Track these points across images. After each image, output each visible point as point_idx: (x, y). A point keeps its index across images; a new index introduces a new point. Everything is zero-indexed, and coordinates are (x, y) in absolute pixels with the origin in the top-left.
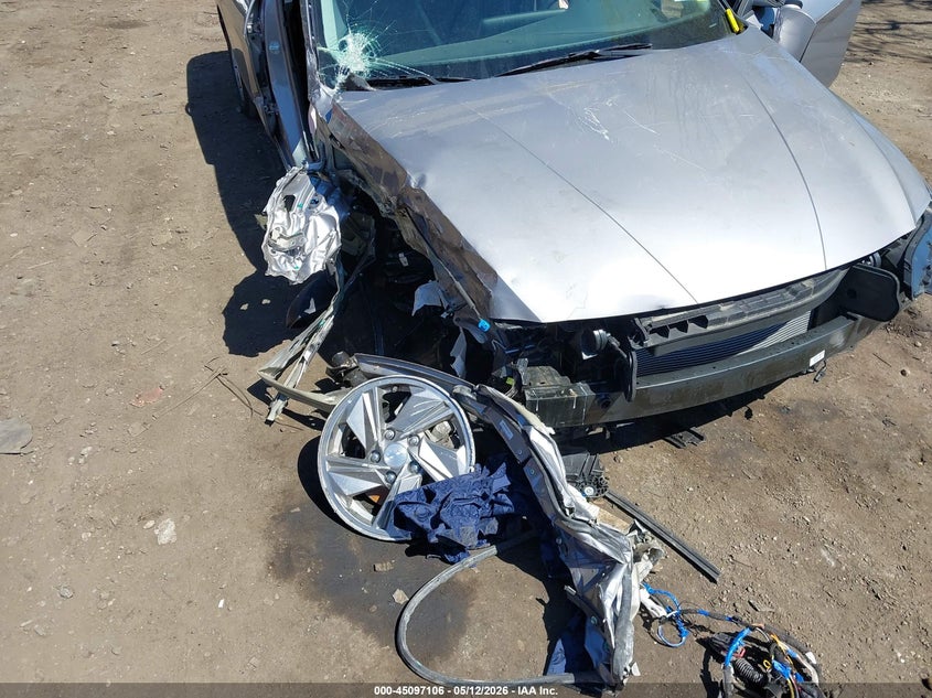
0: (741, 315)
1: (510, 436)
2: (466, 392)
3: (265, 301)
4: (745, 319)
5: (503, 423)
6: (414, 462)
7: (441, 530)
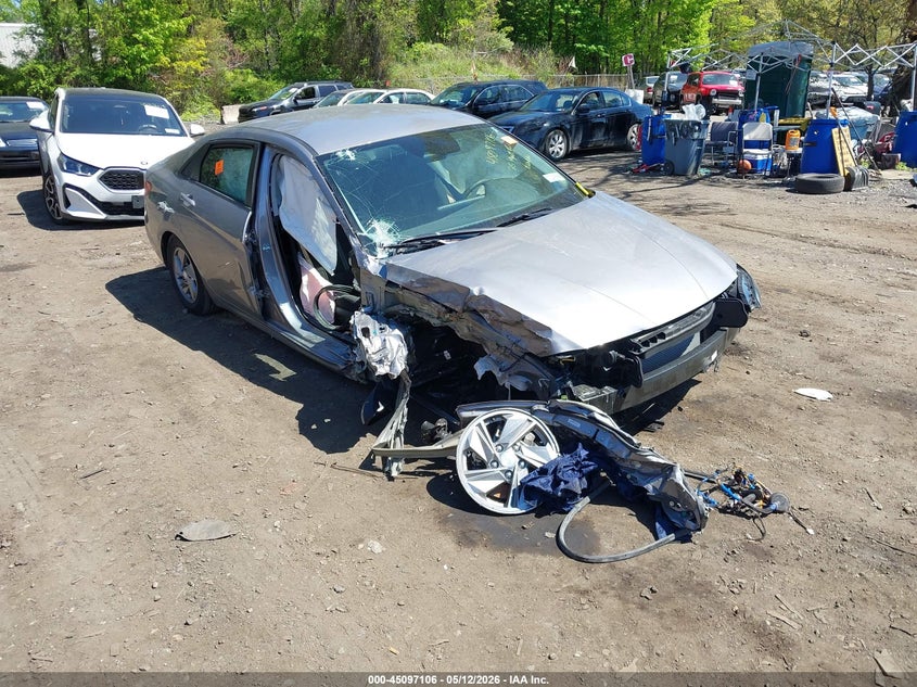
0: (679, 330)
1: (578, 425)
2: (542, 407)
3: (326, 421)
4: (682, 332)
5: (570, 421)
6: (522, 460)
7: (562, 485)
